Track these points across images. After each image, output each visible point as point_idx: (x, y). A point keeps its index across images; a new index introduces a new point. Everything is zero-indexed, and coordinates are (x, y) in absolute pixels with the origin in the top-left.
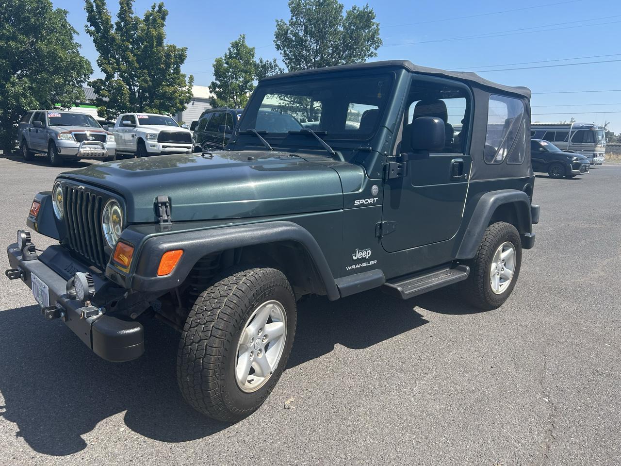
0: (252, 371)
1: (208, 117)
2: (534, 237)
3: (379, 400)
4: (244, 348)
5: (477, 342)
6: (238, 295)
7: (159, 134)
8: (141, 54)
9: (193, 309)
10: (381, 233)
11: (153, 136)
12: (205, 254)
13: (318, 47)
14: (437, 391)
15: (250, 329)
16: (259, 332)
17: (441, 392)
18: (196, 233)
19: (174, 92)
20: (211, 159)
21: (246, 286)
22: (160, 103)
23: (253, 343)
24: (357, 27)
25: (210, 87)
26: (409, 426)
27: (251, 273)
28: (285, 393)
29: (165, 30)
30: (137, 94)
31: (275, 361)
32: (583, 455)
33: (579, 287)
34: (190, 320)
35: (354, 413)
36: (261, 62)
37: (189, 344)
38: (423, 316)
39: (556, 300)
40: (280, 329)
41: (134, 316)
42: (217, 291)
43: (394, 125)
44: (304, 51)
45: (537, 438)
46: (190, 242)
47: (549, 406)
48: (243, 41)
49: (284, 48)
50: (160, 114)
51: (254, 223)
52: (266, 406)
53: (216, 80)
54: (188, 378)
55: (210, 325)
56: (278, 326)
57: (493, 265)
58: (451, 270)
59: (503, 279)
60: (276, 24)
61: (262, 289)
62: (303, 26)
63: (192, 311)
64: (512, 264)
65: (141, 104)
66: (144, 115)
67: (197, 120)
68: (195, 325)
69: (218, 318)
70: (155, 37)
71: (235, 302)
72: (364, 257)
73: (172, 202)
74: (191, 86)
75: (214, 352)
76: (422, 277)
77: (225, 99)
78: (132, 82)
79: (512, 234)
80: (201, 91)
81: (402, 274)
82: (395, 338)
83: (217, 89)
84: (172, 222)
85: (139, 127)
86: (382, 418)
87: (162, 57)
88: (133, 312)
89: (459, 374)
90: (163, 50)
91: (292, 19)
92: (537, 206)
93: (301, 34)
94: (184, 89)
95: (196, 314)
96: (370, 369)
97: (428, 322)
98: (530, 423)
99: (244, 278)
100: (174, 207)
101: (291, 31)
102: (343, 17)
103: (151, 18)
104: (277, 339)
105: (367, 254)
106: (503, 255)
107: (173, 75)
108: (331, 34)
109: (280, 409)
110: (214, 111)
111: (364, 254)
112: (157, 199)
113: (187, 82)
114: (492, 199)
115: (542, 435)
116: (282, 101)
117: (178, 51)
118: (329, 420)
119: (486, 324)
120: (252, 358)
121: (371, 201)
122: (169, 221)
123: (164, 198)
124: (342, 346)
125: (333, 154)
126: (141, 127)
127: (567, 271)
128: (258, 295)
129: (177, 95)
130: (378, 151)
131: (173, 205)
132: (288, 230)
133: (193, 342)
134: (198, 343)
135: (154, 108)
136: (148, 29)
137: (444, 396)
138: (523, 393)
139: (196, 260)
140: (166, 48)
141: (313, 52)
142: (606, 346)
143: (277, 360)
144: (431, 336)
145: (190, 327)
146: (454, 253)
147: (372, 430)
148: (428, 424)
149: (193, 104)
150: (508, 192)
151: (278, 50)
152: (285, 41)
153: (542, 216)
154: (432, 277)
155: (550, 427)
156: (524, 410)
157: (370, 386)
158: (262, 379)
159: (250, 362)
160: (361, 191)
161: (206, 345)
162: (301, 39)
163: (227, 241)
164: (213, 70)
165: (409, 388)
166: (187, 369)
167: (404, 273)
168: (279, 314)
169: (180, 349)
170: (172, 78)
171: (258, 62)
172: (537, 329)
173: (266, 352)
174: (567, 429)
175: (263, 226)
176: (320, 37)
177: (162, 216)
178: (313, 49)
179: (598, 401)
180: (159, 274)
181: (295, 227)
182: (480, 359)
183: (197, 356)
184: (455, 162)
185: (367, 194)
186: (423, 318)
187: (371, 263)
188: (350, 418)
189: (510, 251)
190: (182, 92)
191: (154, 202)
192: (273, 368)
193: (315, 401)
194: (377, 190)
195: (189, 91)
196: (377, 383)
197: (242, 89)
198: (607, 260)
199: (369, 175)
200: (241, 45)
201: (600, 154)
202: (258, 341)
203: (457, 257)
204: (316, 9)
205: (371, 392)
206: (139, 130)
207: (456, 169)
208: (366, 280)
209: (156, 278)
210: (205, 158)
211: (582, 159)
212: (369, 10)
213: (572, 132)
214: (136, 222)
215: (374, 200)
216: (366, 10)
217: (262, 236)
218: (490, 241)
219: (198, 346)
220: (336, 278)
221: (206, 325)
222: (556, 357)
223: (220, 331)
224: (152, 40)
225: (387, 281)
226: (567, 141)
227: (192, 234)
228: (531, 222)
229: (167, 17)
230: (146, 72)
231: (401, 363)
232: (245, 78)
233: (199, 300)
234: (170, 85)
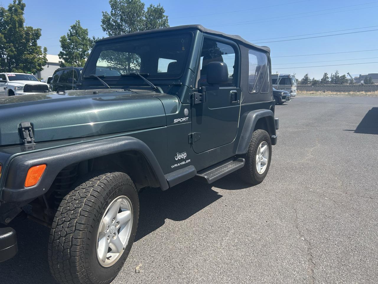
0: (110, 250)
1: (59, 74)
2: (276, 138)
3: (201, 255)
4: (102, 235)
5: (254, 206)
6: (95, 196)
7: (25, 87)
8: (7, 33)
9: (58, 210)
10: (192, 141)
11: (20, 88)
12: (65, 166)
13: (130, 30)
14: (237, 243)
15: (106, 219)
16: (113, 221)
17: (240, 243)
18: (57, 150)
19: (34, 58)
20: (64, 95)
21: (101, 188)
22: (24, 65)
23: (109, 230)
24: (154, 17)
25: (59, 55)
26: (225, 272)
27: (103, 177)
28: (135, 261)
29: (24, 17)
30: (6, 61)
31: (126, 240)
32: (334, 273)
33: (302, 165)
34: (56, 219)
35: (186, 268)
36: (94, 39)
37: (57, 239)
38: (218, 193)
39: (292, 174)
40: (128, 216)
41: (8, 221)
42: (77, 194)
43: (195, 68)
44: (122, 32)
45: (304, 266)
46: (52, 157)
47: (306, 243)
48: (79, 25)
49: (108, 30)
50: (24, 73)
51: (103, 139)
52: (122, 274)
53: (63, 50)
54: (58, 266)
55: (74, 221)
56: (126, 214)
57: (257, 156)
58: (234, 162)
59: (262, 164)
60: (102, 14)
61: (113, 188)
62: (120, 16)
63: (57, 212)
64: (267, 155)
65: (9, 66)
66: (12, 74)
67: (52, 77)
68: (60, 222)
69: (80, 215)
70: (17, 21)
71: (93, 201)
72: (182, 158)
73: (34, 127)
74: (45, 54)
75: (79, 242)
76: (217, 168)
77: (70, 62)
78: (2, 51)
79: (266, 136)
80: (53, 58)
81: (206, 167)
82: (204, 210)
83: (65, 57)
84: (35, 142)
85: (9, 82)
86: (206, 269)
87: (23, 35)
88: (7, 217)
89: (248, 229)
90: (24, 30)
91: (112, 11)
92: (277, 119)
93: (119, 21)
94: (40, 56)
95: (62, 214)
96: (191, 234)
97: (222, 196)
98: (298, 256)
99: (99, 182)
100: (36, 131)
101: (113, 19)
102: (145, 11)
103: (13, 8)
104: (126, 223)
105: (184, 155)
106: (262, 150)
107: (31, 47)
108: (138, 21)
109: (133, 274)
110: (63, 69)
111: (182, 156)
112: (20, 125)
113: (42, 52)
114: (254, 116)
115: (307, 263)
116: (110, 64)
117: (35, 31)
118: (169, 276)
119: (256, 193)
120: (109, 241)
121: (184, 119)
122: (33, 142)
123: (27, 124)
124: (170, 220)
125: (155, 88)
126: (10, 82)
127: (293, 156)
128: (110, 193)
129: (36, 60)
130: (186, 85)
131: (35, 129)
132: (130, 142)
133: (61, 236)
134: (65, 237)
135: (19, 69)
136: (11, 16)
137: (242, 246)
138: (289, 236)
139: (58, 172)
140: (25, 29)
141: (127, 32)
142: (326, 200)
143: (127, 238)
144: (226, 206)
145: (57, 225)
146: (234, 151)
147: (200, 279)
148: (237, 268)
149: (48, 67)
150: (263, 110)
151: (104, 31)
152: (108, 25)
153: (280, 125)
154: (224, 167)
155: (310, 257)
156: (292, 247)
157: (193, 246)
158: (118, 254)
159: (107, 244)
160: (177, 112)
161: (72, 238)
162: (119, 25)
163: (84, 154)
164: (60, 44)
165: (219, 243)
166: (58, 258)
167: (207, 166)
168: (126, 205)
169: (50, 243)
170: (31, 49)
171: (92, 39)
172: (286, 193)
173: (118, 234)
174: (320, 256)
175: (110, 140)
176: (131, 24)
177: (26, 139)
178: (127, 31)
179: (332, 235)
180: (26, 186)
181: (135, 140)
182: (259, 217)
183: (65, 247)
184: (232, 93)
185: (181, 115)
186: (218, 194)
187: (187, 161)
188: (184, 272)
189: (265, 147)
190: (40, 59)
191: (18, 127)
192: (125, 245)
193: (158, 264)
194: (188, 112)
195: (45, 58)
196: (198, 243)
197: (82, 56)
198: (313, 148)
199: (182, 102)
200: (78, 27)
201: (294, 91)
202: (112, 227)
203: (237, 153)
204: (127, 5)
205: (195, 250)
206: (9, 84)
207: (233, 97)
208: (185, 173)
209: (24, 189)
210: (59, 94)
211: (286, 93)
212: (160, 7)
213: (279, 79)
214: (3, 144)
215: (186, 119)
216: (159, 7)
217: (110, 149)
218: (254, 141)
219: (65, 239)
220: (165, 174)
221: (70, 222)
222: (301, 210)
223: (83, 226)
224: (15, 24)
225: (198, 172)
226: (277, 84)
227: (53, 150)
228: (275, 129)
229: (25, 8)
230: (12, 45)
231: (210, 227)
232: (83, 49)
233: (63, 203)
234: (31, 53)
